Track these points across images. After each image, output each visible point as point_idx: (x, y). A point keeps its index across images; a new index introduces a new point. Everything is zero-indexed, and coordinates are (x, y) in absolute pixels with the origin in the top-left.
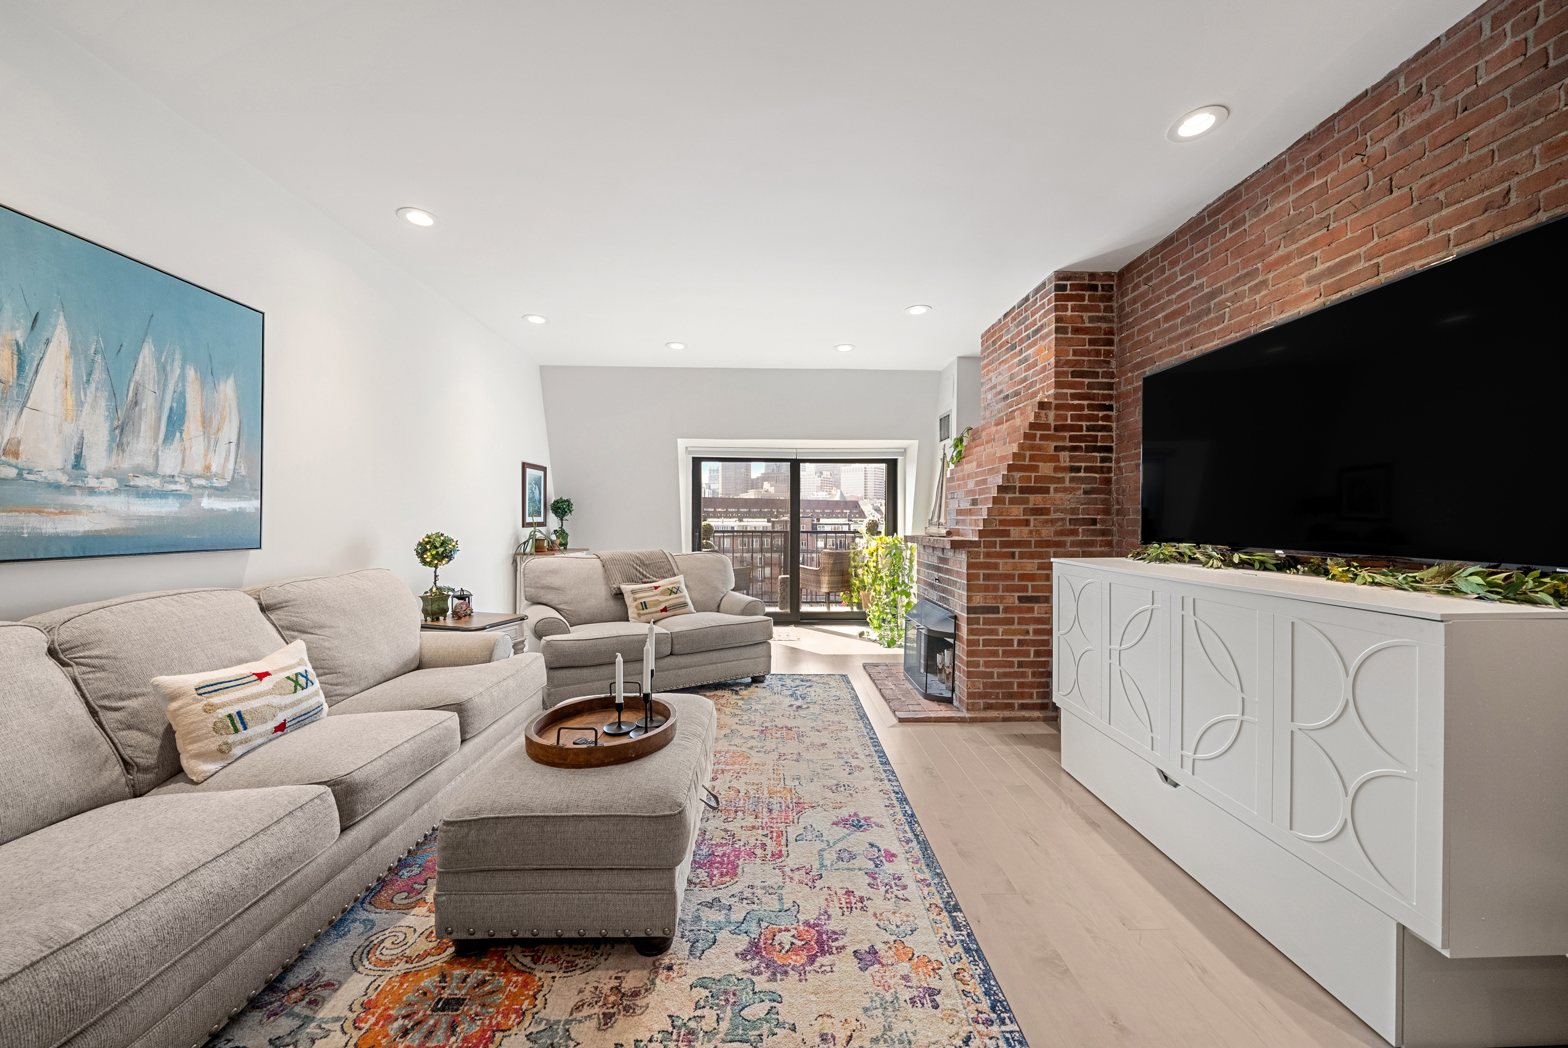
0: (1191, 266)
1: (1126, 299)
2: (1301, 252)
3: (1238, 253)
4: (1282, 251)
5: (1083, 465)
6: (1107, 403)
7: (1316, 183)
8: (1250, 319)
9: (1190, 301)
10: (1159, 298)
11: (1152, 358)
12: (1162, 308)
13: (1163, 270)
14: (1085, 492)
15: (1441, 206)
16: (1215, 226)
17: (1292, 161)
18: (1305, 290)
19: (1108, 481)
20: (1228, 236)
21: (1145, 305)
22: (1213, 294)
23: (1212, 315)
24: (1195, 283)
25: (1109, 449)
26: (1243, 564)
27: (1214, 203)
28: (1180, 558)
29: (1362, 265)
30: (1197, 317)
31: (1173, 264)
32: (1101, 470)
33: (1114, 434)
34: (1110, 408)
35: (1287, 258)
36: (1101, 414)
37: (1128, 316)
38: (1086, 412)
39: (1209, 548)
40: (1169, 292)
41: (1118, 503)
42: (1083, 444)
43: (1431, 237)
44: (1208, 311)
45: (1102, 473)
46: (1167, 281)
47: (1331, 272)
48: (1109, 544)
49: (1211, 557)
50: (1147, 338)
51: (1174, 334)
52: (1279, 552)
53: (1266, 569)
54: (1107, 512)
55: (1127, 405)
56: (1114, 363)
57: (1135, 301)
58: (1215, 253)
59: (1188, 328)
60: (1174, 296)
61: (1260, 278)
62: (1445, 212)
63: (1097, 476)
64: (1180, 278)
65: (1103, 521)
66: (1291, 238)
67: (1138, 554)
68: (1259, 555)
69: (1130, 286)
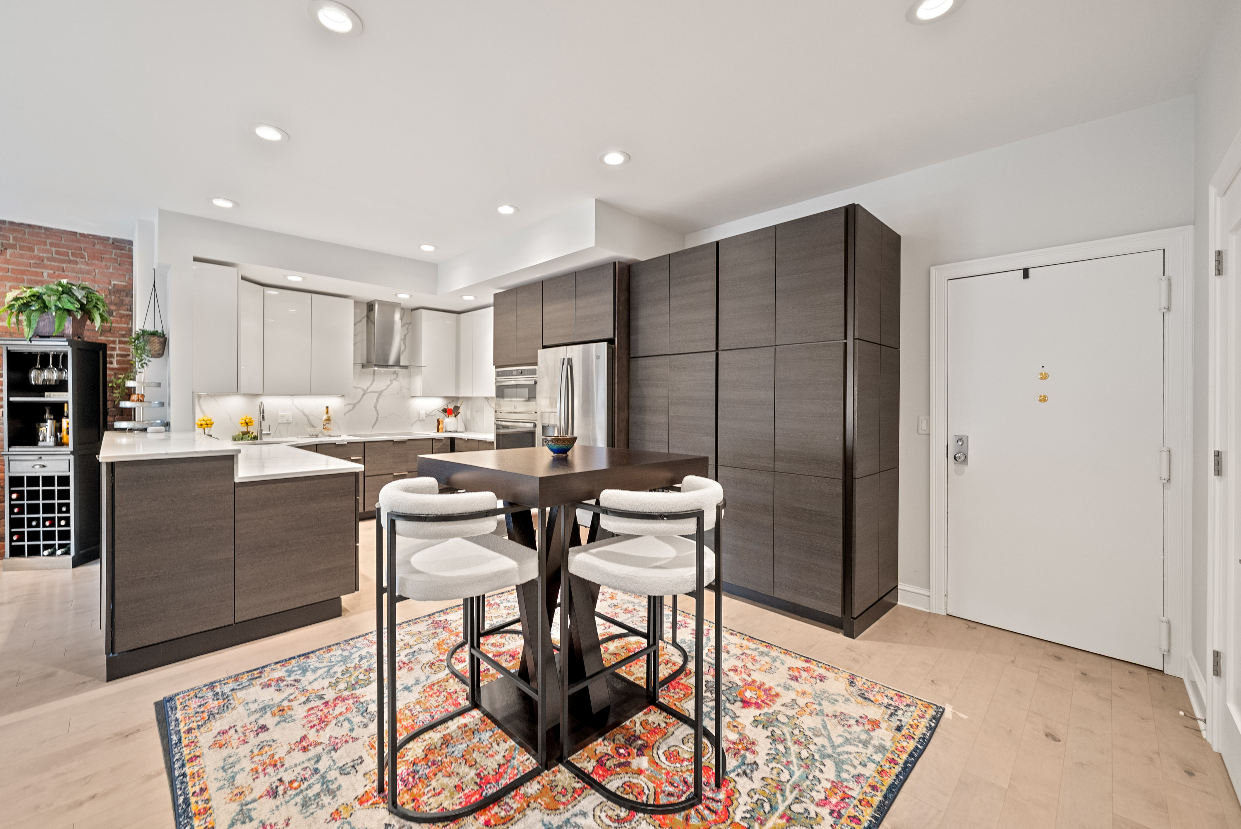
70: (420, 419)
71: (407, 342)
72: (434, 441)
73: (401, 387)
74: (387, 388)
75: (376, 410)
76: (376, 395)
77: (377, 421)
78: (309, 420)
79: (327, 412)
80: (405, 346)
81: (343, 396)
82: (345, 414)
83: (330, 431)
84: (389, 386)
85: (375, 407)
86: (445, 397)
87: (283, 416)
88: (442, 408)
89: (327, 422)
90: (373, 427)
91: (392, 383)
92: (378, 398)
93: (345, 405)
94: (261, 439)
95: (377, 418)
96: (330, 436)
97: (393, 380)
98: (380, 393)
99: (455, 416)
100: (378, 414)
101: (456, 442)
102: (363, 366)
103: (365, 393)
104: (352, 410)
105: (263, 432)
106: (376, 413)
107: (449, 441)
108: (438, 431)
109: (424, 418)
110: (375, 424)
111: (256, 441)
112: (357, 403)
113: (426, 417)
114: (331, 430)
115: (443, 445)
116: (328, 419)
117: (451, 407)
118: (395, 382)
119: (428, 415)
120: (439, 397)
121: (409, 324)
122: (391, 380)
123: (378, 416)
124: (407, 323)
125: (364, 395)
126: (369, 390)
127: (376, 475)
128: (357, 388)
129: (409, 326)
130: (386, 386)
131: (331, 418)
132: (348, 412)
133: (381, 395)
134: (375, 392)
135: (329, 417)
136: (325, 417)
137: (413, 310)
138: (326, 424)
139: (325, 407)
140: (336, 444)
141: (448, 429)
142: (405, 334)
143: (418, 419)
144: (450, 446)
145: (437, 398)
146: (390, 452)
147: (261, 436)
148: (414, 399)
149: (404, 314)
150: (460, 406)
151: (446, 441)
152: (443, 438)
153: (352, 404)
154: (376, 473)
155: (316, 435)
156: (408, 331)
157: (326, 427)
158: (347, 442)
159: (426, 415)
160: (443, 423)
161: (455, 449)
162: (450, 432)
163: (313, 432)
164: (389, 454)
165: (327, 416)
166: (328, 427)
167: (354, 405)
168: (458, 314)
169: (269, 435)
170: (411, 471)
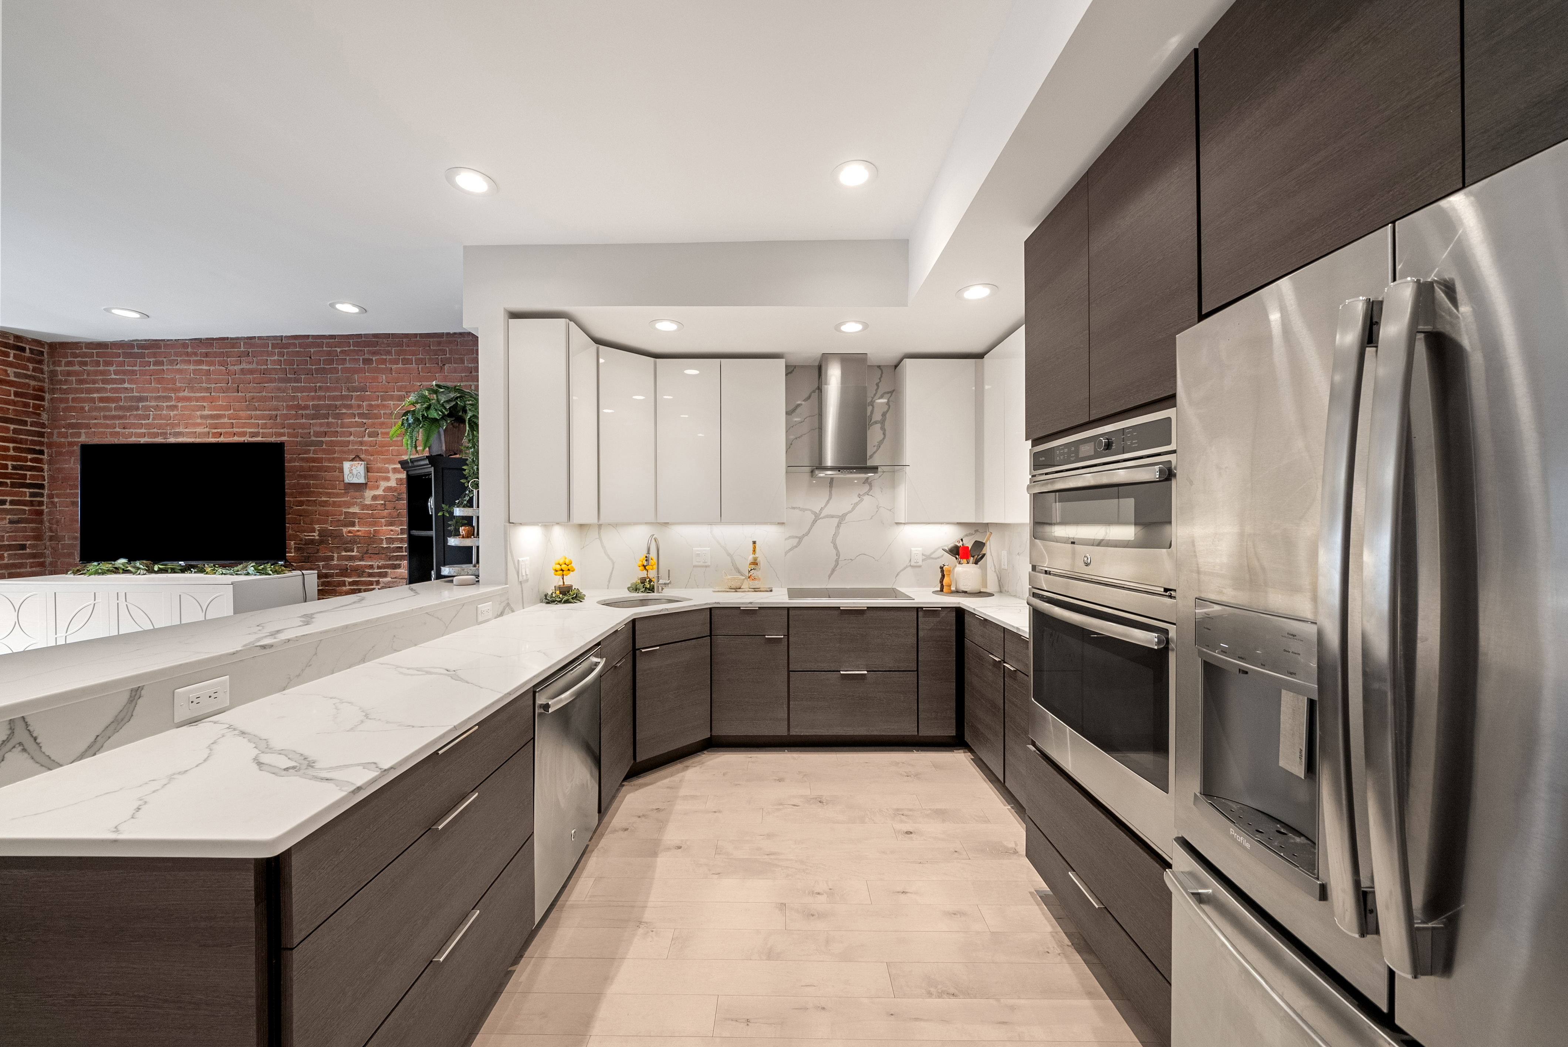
0: (124, 372)
1: (59, 369)
2: (197, 399)
3: (159, 381)
4: (186, 394)
5: (9, 498)
6: (37, 448)
7: (205, 367)
8: (167, 425)
9: (123, 395)
10: (94, 382)
11: (89, 424)
12: (98, 390)
13: (98, 364)
14: (11, 522)
15: (256, 409)
16: (142, 356)
17: (192, 347)
18: (199, 421)
19: (41, 513)
20: (152, 367)
21: (80, 382)
22: (141, 399)
23: (140, 412)
24: (126, 385)
25: (42, 487)
26: (160, 571)
27: (141, 341)
28: (116, 571)
29: (226, 420)
30: (130, 409)
31: (107, 364)
32: (31, 503)
33: (46, 474)
34: (41, 452)
35: (188, 399)
36: (30, 456)
37: (60, 382)
38: (12, 453)
39: (138, 564)
40: (104, 381)
41: (51, 530)
42: (8, 481)
43: (253, 421)
44: (137, 409)
45: (32, 505)
46: (102, 373)
47: (212, 417)
48: (42, 565)
49: (139, 568)
50: (82, 408)
51: (107, 413)
52: (182, 563)
53: (175, 572)
54: (38, 537)
55: (61, 454)
56: (45, 416)
57: (69, 374)
58: (143, 373)
59: (121, 413)
60: (109, 387)
61: (173, 403)
62: (258, 412)
63: (27, 508)
64: (113, 376)
65: (32, 546)
66: (192, 389)
67: (78, 571)
68: (170, 565)
69: (64, 361)
70: (913, 564)
71: (887, 426)
72: (920, 614)
73: (878, 507)
74: (853, 509)
75: (836, 547)
76: (836, 520)
77: (836, 566)
78: (733, 563)
79: (754, 551)
80: (884, 434)
81: (780, 523)
82: (786, 553)
83: (756, 582)
84: (856, 504)
85: (834, 543)
86: (958, 524)
87: (698, 555)
88: (951, 545)
89: (753, 566)
90: (830, 577)
91: (861, 500)
92: (838, 526)
93: (786, 539)
94: (658, 591)
95: (837, 561)
96: (756, 590)
97: (864, 495)
98: (842, 518)
99: (976, 563)
100: (838, 555)
101: (968, 619)
103: (817, 517)
104: (796, 547)
105: (660, 584)
106: (834, 552)
107: (954, 614)
108: (942, 589)
109: (920, 563)
110: (833, 571)
112: (804, 536)
113: (923, 560)
114: (759, 579)
115: (940, 622)
116: (755, 563)
117: (969, 543)
118: (866, 498)
119: (927, 557)
120: (948, 523)
121: (891, 392)
122: (859, 496)
123: (839, 558)
124: (888, 393)
125: (815, 522)
126: (823, 514)
127: (809, 670)
128: (803, 510)
129: (890, 397)
130: (853, 505)
131: (761, 560)
132: (791, 550)
133: (844, 522)
134: (832, 517)
135: (755, 559)
136: (750, 558)
137: (896, 367)
138: (751, 570)
139: (752, 543)
140: (741, 608)
141: (963, 588)
142: (884, 413)
143: (909, 564)
144: (955, 626)
145: (943, 525)
146: (834, 630)
147: (658, 586)
148: (902, 527)
149: (883, 375)
150: (984, 542)
151: (946, 614)
152: (940, 609)
153: (797, 537)
154: (809, 666)
155: (738, 587)
156: (889, 406)
157: (751, 575)
158: (759, 607)
159: (924, 557)
160: (950, 574)
161: (964, 635)
162: (965, 593)
163: (732, 582)
164: (832, 634)
165: (753, 558)
166: (754, 575)
167: (800, 539)
168: (980, 356)
169: (670, 585)
170: (875, 670)
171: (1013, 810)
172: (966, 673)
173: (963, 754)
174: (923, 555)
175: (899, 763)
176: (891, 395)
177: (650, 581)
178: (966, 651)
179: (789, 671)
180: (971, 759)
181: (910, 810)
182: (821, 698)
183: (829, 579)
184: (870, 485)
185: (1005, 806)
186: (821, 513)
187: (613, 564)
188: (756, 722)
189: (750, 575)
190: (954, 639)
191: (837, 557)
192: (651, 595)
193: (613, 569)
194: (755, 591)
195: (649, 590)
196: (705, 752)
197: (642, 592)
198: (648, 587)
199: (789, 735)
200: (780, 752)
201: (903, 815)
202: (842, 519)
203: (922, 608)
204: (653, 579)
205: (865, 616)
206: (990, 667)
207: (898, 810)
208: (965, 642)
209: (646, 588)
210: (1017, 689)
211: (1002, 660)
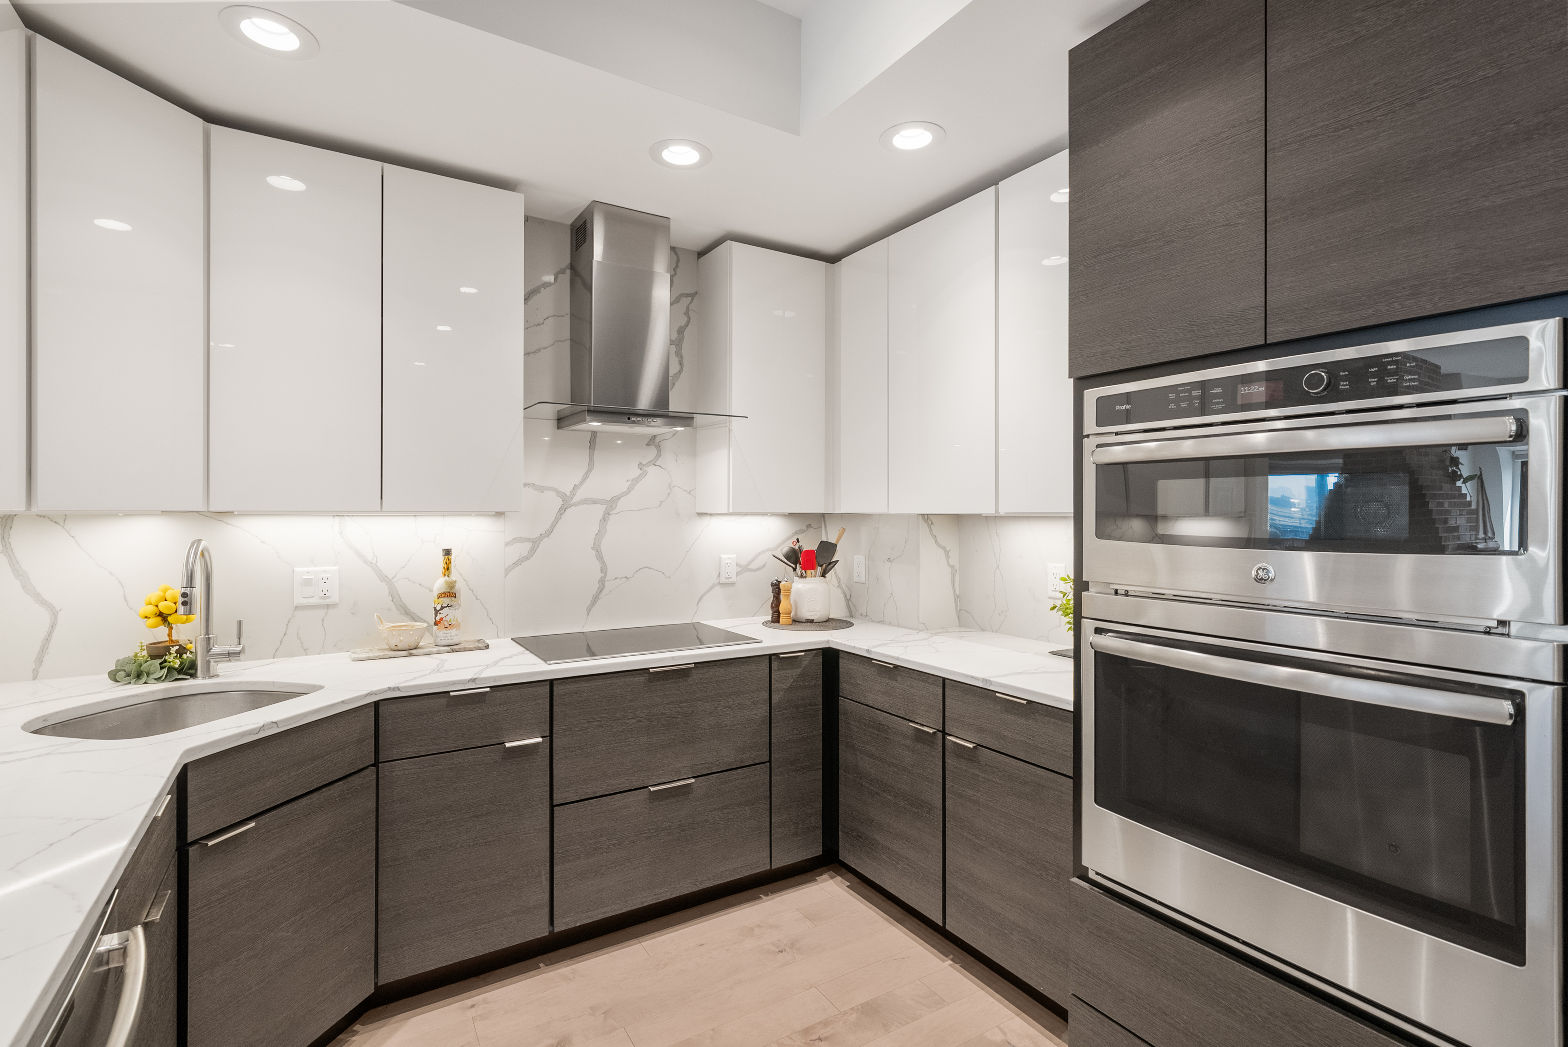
70: (723, 580)
71: (684, 352)
72: (775, 665)
73: (669, 487)
74: (630, 490)
75: (600, 558)
76: (601, 509)
77: (600, 591)
78: (394, 596)
79: (447, 570)
80: (681, 364)
81: (500, 514)
82: (507, 571)
83: (453, 632)
84: (636, 481)
85: (597, 549)
86: (792, 516)
87: (308, 583)
88: (785, 549)
89: (446, 601)
90: (589, 610)
91: (644, 474)
92: (604, 519)
93: (507, 544)
94: (208, 674)
95: (602, 582)
96: (453, 648)
97: (648, 464)
98: (611, 504)
99: (823, 575)
100: (604, 570)
101: (843, 664)
102: (561, 421)
103: (566, 504)
104: (527, 558)
105: (216, 649)
106: (597, 565)
107: (820, 660)
108: (776, 618)
109: (734, 579)
110: (595, 599)
111: (191, 682)
112: (542, 537)
113: (738, 574)
114: (458, 626)
115: (802, 675)
116: (450, 593)
117: (809, 544)
118: (652, 470)
119: (743, 569)
120: (773, 515)
121: (693, 295)
122: (641, 466)
123: (605, 577)
124: (687, 295)
125: (562, 510)
126: (579, 496)
127: (592, 796)
128: (542, 489)
129: (690, 303)
130: (629, 483)
131: (461, 588)
132: (516, 564)
133: (614, 512)
134: (594, 502)
135: (452, 585)
136: (440, 584)
137: (702, 253)
138: (442, 608)
139: (441, 552)
140: (452, 694)
141: (806, 614)
142: (680, 328)
143: (717, 581)
144: (821, 679)
145: (765, 518)
146: (638, 712)
147: (209, 662)
148: (707, 520)
149: (679, 264)
150: (834, 542)
151: (810, 660)
152: (803, 653)
153: (528, 540)
154: (591, 790)
155: (413, 645)
156: (689, 318)
157: (441, 619)
158: (490, 687)
159: (740, 569)
160: (789, 595)
161: (839, 692)
162: (810, 622)
163: (400, 635)
164: (634, 721)
165: (447, 582)
166: (448, 618)
167: (535, 543)
168: (832, 259)
169: (242, 655)
170: (706, 773)
171: (957, 966)
172: (841, 752)
173: (831, 881)
174: (737, 565)
175: (752, 929)
176: (693, 300)
177: (182, 651)
178: (841, 717)
179: (552, 807)
180: (847, 886)
181: (825, 1024)
182: (614, 844)
183: (588, 615)
184: (658, 447)
185: (944, 961)
186: (574, 495)
187: (54, 614)
188: (483, 926)
189: (438, 618)
190: (820, 699)
191: (603, 575)
192: (188, 685)
193: (53, 627)
194: (453, 651)
195: (180, 671)
196: (357, 1027)
197: (158, 679)
198: (177, 666)
199: (552, 932)
200: (532, 973)
201: (820, 1039)
202: (611, 506)
203: (776, 655)
204: (189, 646)
205: (690, 679)
206: (908, 742)
207: (806, 1031)
208: (840, 703)
209: (171, 669)
210: (978, 776)
211: (939, 731)
